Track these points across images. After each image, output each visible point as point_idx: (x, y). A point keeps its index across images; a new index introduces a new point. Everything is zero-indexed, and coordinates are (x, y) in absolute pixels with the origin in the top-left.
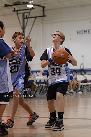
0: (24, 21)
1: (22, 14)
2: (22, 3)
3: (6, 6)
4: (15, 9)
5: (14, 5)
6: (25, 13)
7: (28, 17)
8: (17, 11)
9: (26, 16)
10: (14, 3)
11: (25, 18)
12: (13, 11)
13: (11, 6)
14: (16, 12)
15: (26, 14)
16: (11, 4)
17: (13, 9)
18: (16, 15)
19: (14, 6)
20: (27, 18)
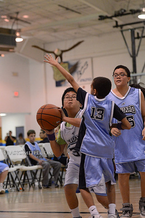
0: (133, 43)
1: (130, 31)
2: (129, 12)
3: (102, 18)
4: (117, 22)
5: (116, 16)
6: (135, 29)
7: (140, 35)
8: (122, 26)
9: (138, 34)
10: (115, 12)
11: (135, 38)
12: (114, 27)
13: (111, 18)
14: (119, 28)
15: (136, 31)
16: (109, 15)
17: (114, 24)
18: (120, 33)
19: (115, 19)
20: (138, 37)
